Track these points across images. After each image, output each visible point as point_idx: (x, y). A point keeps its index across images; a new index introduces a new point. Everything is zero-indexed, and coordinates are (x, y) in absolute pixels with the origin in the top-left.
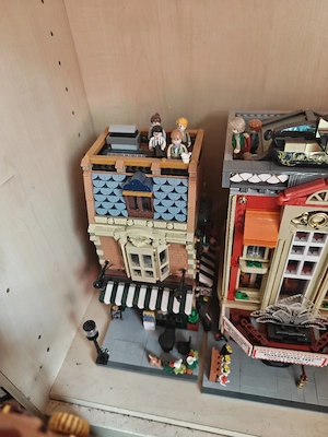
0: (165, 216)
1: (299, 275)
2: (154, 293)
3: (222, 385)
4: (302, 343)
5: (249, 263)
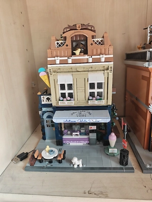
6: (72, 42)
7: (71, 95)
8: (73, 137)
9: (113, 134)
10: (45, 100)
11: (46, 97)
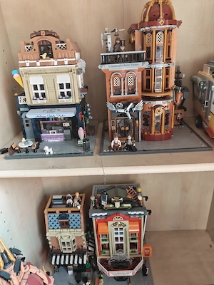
0: (73, 227)
1: (119, 242)
2: (72, 257)
6: (40, 46)
7: (44, 95)
8: (51, 134)
9: (81, 128)
10: (22, 100)
11: (23, 98)
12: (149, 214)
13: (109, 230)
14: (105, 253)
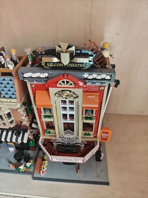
0: (6, 96)
1: (69, 121)
2: (10, 133)
3: (42, 175)
4: (73, 153)
5: (45, 117)
12: (116, 86)
13: (53, 102)
14: (49, 132)
